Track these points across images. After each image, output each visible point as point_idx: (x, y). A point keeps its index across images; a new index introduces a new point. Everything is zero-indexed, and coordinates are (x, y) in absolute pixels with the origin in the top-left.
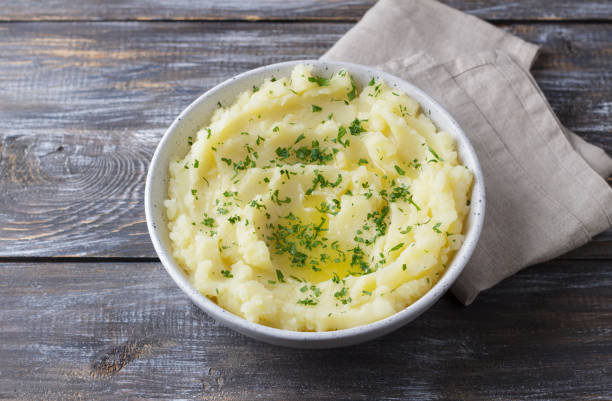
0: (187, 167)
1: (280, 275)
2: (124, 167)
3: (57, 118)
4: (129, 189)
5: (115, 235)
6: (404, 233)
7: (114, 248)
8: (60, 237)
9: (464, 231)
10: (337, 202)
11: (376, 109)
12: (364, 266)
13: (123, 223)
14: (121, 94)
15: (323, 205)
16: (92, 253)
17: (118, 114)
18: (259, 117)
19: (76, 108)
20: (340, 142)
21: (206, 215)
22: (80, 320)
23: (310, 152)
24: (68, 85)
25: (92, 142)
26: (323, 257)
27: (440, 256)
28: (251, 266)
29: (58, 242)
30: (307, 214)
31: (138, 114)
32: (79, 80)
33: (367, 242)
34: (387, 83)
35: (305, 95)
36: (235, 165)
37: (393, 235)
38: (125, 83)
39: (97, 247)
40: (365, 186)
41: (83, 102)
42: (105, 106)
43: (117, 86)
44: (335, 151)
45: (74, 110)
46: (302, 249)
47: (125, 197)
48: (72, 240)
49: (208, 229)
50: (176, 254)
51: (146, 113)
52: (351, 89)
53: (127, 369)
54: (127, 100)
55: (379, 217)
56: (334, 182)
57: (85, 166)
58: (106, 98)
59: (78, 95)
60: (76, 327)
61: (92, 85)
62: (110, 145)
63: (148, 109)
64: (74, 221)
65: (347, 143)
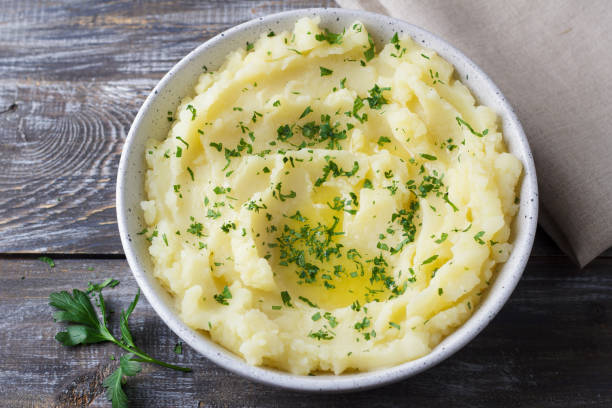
0: (168, 157)
1: (286, 297)
2: (91, 133)
3: (9, 64)
4: (97, 162)
5: (81, 224)
6: (438, 242)
7: (80, 241)
8: (15, 226)
9: (512, 238)
10: (354, 197)
11: (401, 74)
12: (389, 282)
13: (90, 208)
14: (86, 32)
15: (336, 200)
16: (54, 248)
17: (83, 60)
18: (256, 85)
19: (32, 51)
20: (357, 117)
21: (192, 219)
22: (40, 337)
23: (318, 127)
24: (21, 20)
25: (51, 97)
26: (337, 270)
27: (483, 270)
28: (249, 288)
29: (13, 233)
30: (317, 212)
31: (108, 59)
32: (35, 15)
33: (392, 250)
34: (413, 38)
35: (312, 55)
36: (227, 151)
37: (424, 245)
38: (90, 18)
39: (59, 240)
40: (388, 175)
41: (40, 43)
42: (67, 49)
43: (82, 23)
44: (351, 127)
45: (29, 54)
46: (312, 259)
47: (93, 172)
48: (29, 230)
49: (196, 239)
50: (157, 273)
51: (118, 58)
52: (369, 46)
53: (98, 401)
54: (94, 41)
55: (406, 217)
56: (350, 170)
57: (43, 131)
58: (69, 38)
59: (34, 34)
60: (35, 346)
61: (51, 20)
62: (74, 103)
63: (120, 52)
64: (32, 205)
65: (365, 117)
